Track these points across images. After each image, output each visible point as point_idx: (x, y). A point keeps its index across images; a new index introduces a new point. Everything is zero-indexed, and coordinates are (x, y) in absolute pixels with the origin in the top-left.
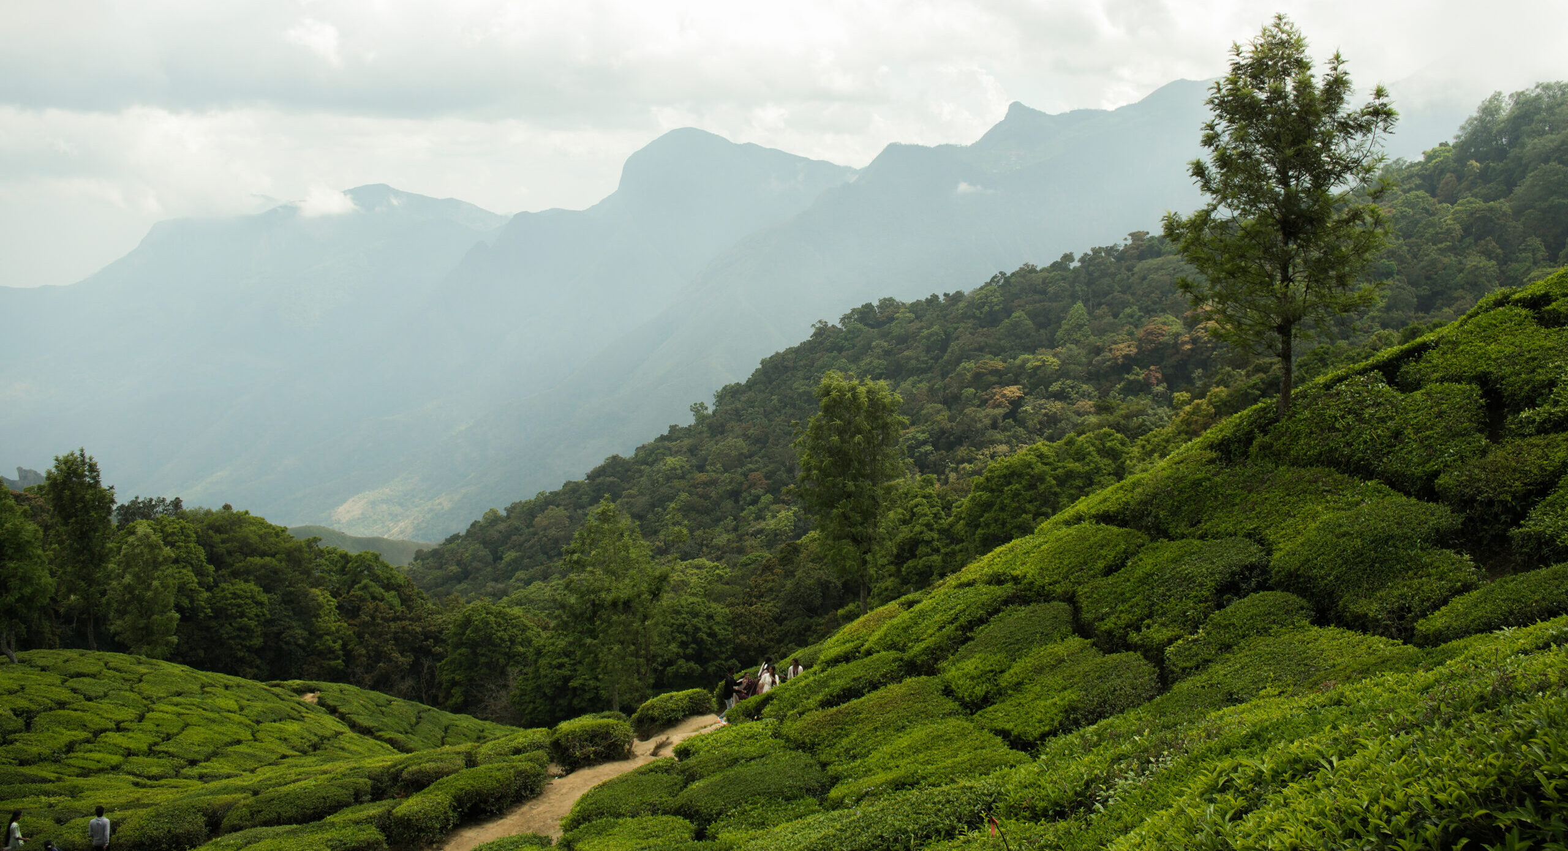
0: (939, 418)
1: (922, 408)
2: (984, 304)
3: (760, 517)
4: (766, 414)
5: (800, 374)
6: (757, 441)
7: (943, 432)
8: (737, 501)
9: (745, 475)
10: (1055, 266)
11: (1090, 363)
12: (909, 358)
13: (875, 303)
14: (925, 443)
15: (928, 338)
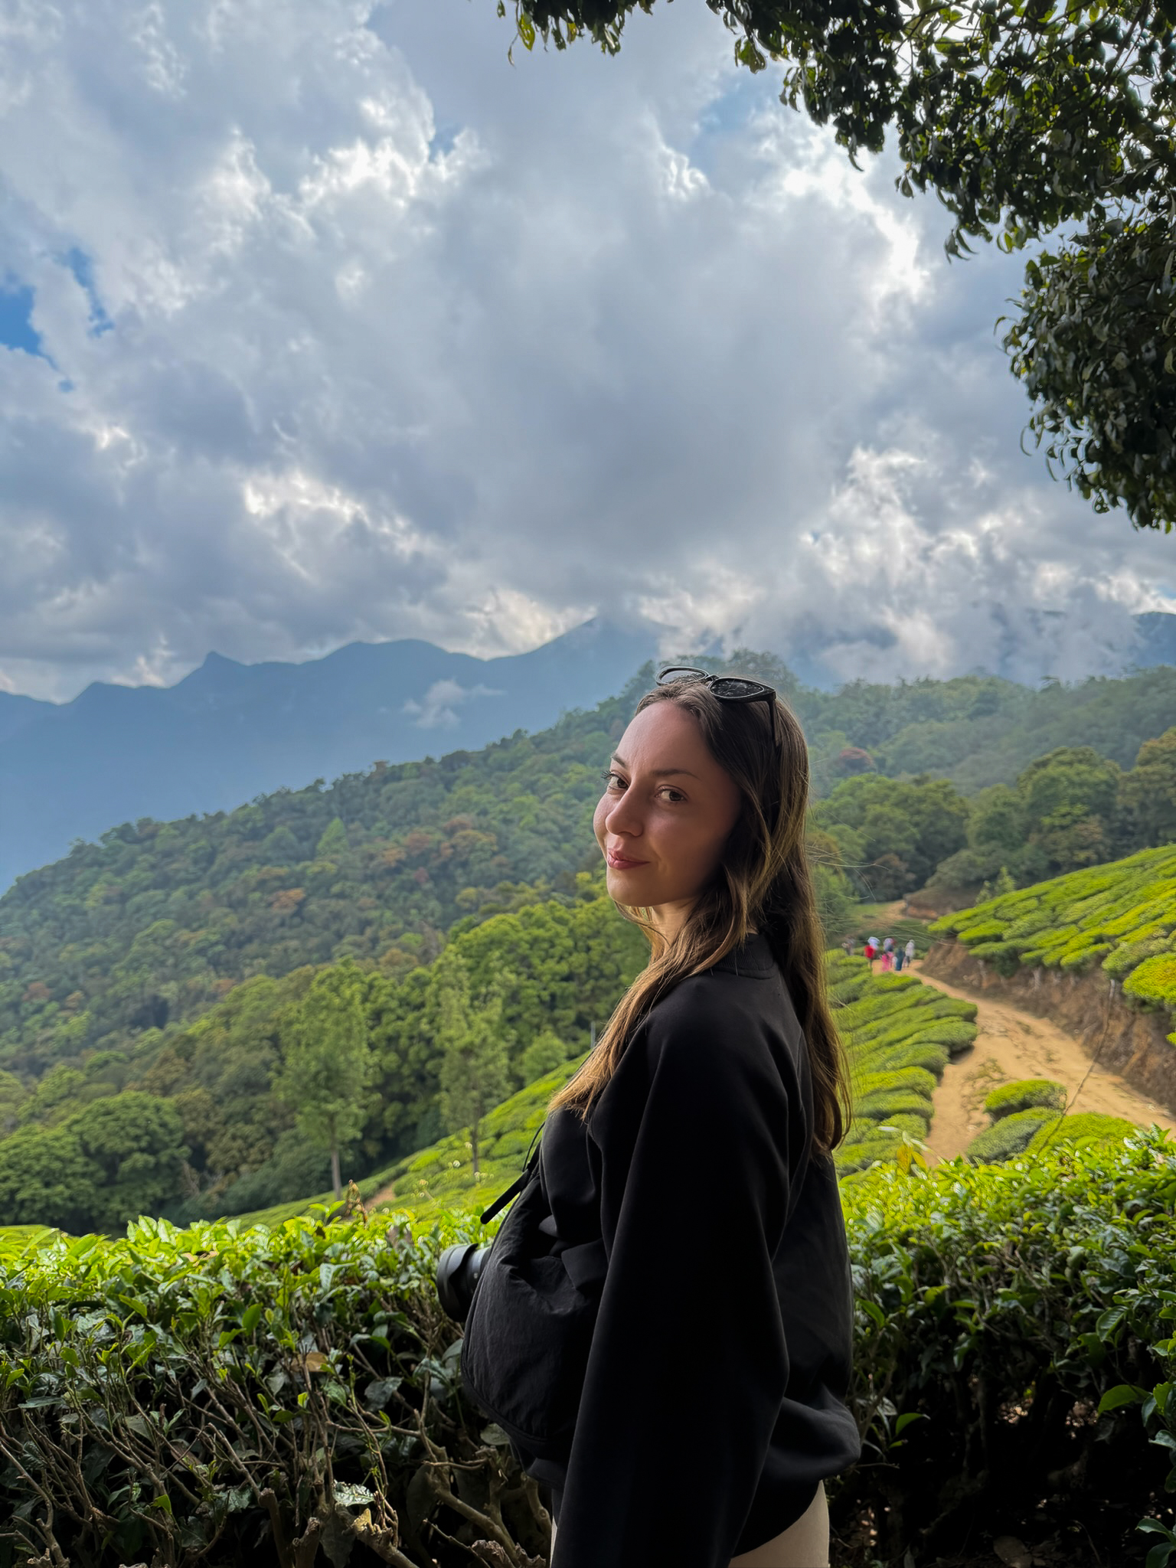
0: (227, 920)
1: (208, 913)
2: (247, 821)
3: (45, 1025)
4: (27, 929)
5: (60, 889)
6: (19, 954)
7: (233, 933)
8: (17, 1012)
9: (25, 986)
10: (308, 789)
11: (366, 867)
12: (178, 871)
13: (134, 824)
14: (217, 943)
15: (196, 851)
